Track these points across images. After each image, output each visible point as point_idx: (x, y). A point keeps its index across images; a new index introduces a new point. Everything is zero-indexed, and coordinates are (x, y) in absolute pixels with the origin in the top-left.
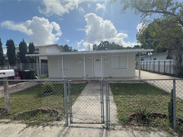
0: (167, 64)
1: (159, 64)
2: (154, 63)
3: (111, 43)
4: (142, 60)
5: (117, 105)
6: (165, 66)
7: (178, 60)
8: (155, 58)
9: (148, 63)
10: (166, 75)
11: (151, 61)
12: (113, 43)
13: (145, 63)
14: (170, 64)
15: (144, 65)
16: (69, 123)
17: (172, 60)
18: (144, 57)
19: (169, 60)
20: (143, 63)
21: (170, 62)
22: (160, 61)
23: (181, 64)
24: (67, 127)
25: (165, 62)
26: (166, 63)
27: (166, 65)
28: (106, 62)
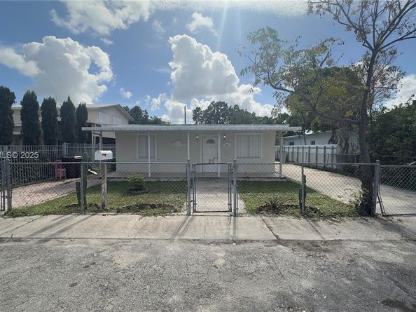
0: (329, 151)
1: (317, 151)
2: (309, 151)
3: (233, 107)
4: (292, 144)
5: (245, 201)
6: (325, 155)
7: (343, 145)
8: (313, 140)
9: (301, 150)
10: (326, 171)
11: (305, 146)
12: (237, 107)
13: (296, 150)
14: (333, 152)
15: (293, 153)
16: (192, 211)
17: (335, 146)
18: (295, 138)
19: (330, 146)
20: (291, 150)
21: (333, 148)
22: (319, 146)
23: (347, 153)
24: (191, 217)
25: (325, 148)
26: (327, 150)
27: (327, 153)
28: (224, 145)
